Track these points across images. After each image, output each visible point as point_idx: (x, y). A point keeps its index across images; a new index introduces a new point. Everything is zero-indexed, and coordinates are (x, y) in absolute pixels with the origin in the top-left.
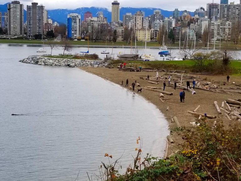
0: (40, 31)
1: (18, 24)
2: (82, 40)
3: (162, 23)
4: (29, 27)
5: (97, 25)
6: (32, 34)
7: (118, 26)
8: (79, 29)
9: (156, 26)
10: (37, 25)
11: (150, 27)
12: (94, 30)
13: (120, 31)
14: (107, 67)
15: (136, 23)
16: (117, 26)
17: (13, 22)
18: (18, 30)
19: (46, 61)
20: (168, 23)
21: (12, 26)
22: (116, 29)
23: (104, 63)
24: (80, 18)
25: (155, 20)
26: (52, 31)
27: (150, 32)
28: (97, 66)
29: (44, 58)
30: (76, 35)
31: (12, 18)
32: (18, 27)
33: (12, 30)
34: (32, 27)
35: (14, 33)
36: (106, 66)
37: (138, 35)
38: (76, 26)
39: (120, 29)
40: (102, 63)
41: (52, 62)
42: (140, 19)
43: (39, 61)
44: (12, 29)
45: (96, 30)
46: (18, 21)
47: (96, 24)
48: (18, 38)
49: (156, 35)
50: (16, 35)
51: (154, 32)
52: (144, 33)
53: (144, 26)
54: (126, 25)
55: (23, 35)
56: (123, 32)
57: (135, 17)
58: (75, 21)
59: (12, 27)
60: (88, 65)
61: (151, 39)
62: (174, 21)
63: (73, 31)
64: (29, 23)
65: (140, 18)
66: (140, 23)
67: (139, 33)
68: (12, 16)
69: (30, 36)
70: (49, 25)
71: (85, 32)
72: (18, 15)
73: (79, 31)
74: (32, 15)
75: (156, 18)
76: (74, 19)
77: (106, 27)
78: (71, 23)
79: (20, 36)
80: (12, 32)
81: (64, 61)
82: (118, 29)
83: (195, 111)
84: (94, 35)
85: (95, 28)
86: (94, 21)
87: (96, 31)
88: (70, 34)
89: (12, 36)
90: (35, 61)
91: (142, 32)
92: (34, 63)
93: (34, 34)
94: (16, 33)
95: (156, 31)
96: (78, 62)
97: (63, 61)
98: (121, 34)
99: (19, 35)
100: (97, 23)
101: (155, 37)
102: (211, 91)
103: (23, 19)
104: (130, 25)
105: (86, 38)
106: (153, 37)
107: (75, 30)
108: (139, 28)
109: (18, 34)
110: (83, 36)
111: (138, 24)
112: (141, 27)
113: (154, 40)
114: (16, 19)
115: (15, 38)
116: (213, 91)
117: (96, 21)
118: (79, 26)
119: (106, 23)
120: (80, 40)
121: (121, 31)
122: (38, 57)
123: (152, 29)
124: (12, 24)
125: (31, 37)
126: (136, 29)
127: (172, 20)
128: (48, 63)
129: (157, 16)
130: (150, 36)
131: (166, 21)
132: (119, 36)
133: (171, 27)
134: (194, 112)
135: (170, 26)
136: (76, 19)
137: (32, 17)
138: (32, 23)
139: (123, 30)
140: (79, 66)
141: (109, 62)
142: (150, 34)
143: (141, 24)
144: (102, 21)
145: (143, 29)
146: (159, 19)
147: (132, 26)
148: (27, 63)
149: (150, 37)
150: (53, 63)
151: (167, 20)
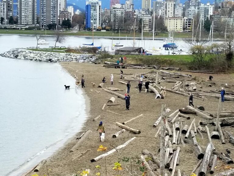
0: (54, 21)
1: (30, 12)
2: (102, 31)
3: (197, 10)
4: (42, 16)
5: (120, 13)
6: (45, 23)
7: (145, 14)
8: (100, 18)
9: (190, 14)
10: (51, 13)
11: (184, 15)
12: (117, 18)
13: (146, 20)
14: (94, 62)
15: (166, 11)
16: (143, 15)
17: (24, 9)
18: (30, 19)
19: (27, 55)
20: (204, 11)
21: (23, 14)
22: (142, 18)
23: (91, 57)
24: (100, 5)
25: (190, 7)
26: (68, 20)
27: (182, 21)
28: (82, 61)
29: (25, 52)
30: (95, 25)
31: (23, 5)
32: (30, 16)
33: (23, 19)
34: (45, 15)
35: (25, 23)
36: (92, 62)
37: (169, 24)
38: (96, 14)
39: (148, 18)
40: (89, 57)
41: (33, 56)
42: (171, 6)
43: (19, 54)
44: (23, 17)
45: (119, 18)
46: (30, 9)
47: (118, 12)
48: (30, 29)
49: (190, 24)
50: (28, 25)
51: (188, 21)
52: (176, 22)
53: (176, 14)
54: (156, 13)
55: (36, 25)
56: (151, 21)
57: (165, 4)
58: (95, 8)
59: (23, 16)
60: (73, 60)
61: (184, 29)
62: (212, 8)
63: (92, 20)
64: (42, 10)
65: (172, 4)
66: (171, 10)
67: (170, 22)
68: (23, 3)
69: (43, 26)
70: (66, 13)
71: (107, 21)
72: (30, 2)
73: (99, 20)
74: (45, 2)
75: (190, 4)
76: (93, 6)
77: (131, 15)
78: (90, 11)
79: (33, 26)
80: (23, 21)
81: (47, 55)
82: (145, 18)
83: (125, 123)
84: (117, 25)
85: (117, 16)
86: (117, 9)
87: (119, 20)
88: (89, 23)
89: (23, 26)
90: (15, 54)
91: (173, 21)
92: (14, 57)
93: (48, 24)
94: (28, 23)
95: (190, 19)
96: (61, 57)
97: (45, 55)
98: (148, 24)
99: (31, 25)
100: (120, 11)
101: (189, 27)
102: (183, 95)
103: (35, 6)
104: (160, 12)
105: (107, 28)
106: (186, 27)
107: (95, 19)
108: (170, 17)
109: (30, 23)
110: (104, 26)
111: (169, 11)
112: (173, 15)
113: (187, 31)
114: (28, 6)
115: (26, 28)
116: (184, 95)
117: (119, 9)
118: (100, 14)
119: (132, 11)
120: (100, 30)
121: (148, 20)
122: (20, 50)
123: (185, 18)
124: (23, 12)
125: (45, 27)
126: (166, 18)
127: (210, 6)
128: (29, 58)
129: (193, 3)
130: (182, 25)
131: (201, 8)
132: (146, 26)
133: (208, 15)
134: (123, 124)
135: (206, 14)
136: (96, 6)
137: (45, 4)
138: (45, 11)
139: (151, 19)
140: (62, 60)
141: (97, 56)
142: (182, 23)
143: (173, 12)
144: (128, 8)
145: (175, 17)
146: (195, 6)
147: (162, 14)
148: (6, 57)
149: (182, 27)
150: (33, 58)
151: (203, 7)
